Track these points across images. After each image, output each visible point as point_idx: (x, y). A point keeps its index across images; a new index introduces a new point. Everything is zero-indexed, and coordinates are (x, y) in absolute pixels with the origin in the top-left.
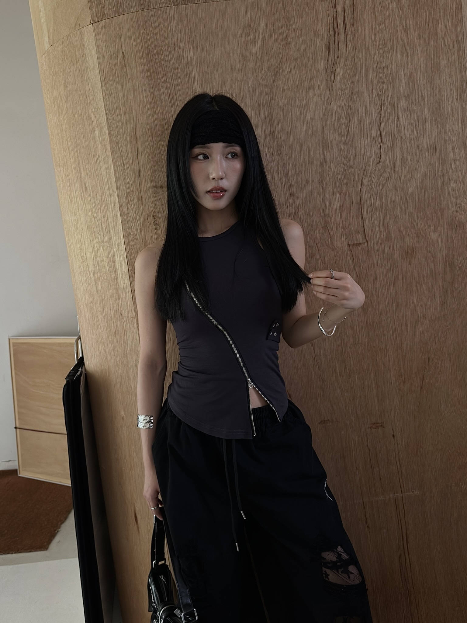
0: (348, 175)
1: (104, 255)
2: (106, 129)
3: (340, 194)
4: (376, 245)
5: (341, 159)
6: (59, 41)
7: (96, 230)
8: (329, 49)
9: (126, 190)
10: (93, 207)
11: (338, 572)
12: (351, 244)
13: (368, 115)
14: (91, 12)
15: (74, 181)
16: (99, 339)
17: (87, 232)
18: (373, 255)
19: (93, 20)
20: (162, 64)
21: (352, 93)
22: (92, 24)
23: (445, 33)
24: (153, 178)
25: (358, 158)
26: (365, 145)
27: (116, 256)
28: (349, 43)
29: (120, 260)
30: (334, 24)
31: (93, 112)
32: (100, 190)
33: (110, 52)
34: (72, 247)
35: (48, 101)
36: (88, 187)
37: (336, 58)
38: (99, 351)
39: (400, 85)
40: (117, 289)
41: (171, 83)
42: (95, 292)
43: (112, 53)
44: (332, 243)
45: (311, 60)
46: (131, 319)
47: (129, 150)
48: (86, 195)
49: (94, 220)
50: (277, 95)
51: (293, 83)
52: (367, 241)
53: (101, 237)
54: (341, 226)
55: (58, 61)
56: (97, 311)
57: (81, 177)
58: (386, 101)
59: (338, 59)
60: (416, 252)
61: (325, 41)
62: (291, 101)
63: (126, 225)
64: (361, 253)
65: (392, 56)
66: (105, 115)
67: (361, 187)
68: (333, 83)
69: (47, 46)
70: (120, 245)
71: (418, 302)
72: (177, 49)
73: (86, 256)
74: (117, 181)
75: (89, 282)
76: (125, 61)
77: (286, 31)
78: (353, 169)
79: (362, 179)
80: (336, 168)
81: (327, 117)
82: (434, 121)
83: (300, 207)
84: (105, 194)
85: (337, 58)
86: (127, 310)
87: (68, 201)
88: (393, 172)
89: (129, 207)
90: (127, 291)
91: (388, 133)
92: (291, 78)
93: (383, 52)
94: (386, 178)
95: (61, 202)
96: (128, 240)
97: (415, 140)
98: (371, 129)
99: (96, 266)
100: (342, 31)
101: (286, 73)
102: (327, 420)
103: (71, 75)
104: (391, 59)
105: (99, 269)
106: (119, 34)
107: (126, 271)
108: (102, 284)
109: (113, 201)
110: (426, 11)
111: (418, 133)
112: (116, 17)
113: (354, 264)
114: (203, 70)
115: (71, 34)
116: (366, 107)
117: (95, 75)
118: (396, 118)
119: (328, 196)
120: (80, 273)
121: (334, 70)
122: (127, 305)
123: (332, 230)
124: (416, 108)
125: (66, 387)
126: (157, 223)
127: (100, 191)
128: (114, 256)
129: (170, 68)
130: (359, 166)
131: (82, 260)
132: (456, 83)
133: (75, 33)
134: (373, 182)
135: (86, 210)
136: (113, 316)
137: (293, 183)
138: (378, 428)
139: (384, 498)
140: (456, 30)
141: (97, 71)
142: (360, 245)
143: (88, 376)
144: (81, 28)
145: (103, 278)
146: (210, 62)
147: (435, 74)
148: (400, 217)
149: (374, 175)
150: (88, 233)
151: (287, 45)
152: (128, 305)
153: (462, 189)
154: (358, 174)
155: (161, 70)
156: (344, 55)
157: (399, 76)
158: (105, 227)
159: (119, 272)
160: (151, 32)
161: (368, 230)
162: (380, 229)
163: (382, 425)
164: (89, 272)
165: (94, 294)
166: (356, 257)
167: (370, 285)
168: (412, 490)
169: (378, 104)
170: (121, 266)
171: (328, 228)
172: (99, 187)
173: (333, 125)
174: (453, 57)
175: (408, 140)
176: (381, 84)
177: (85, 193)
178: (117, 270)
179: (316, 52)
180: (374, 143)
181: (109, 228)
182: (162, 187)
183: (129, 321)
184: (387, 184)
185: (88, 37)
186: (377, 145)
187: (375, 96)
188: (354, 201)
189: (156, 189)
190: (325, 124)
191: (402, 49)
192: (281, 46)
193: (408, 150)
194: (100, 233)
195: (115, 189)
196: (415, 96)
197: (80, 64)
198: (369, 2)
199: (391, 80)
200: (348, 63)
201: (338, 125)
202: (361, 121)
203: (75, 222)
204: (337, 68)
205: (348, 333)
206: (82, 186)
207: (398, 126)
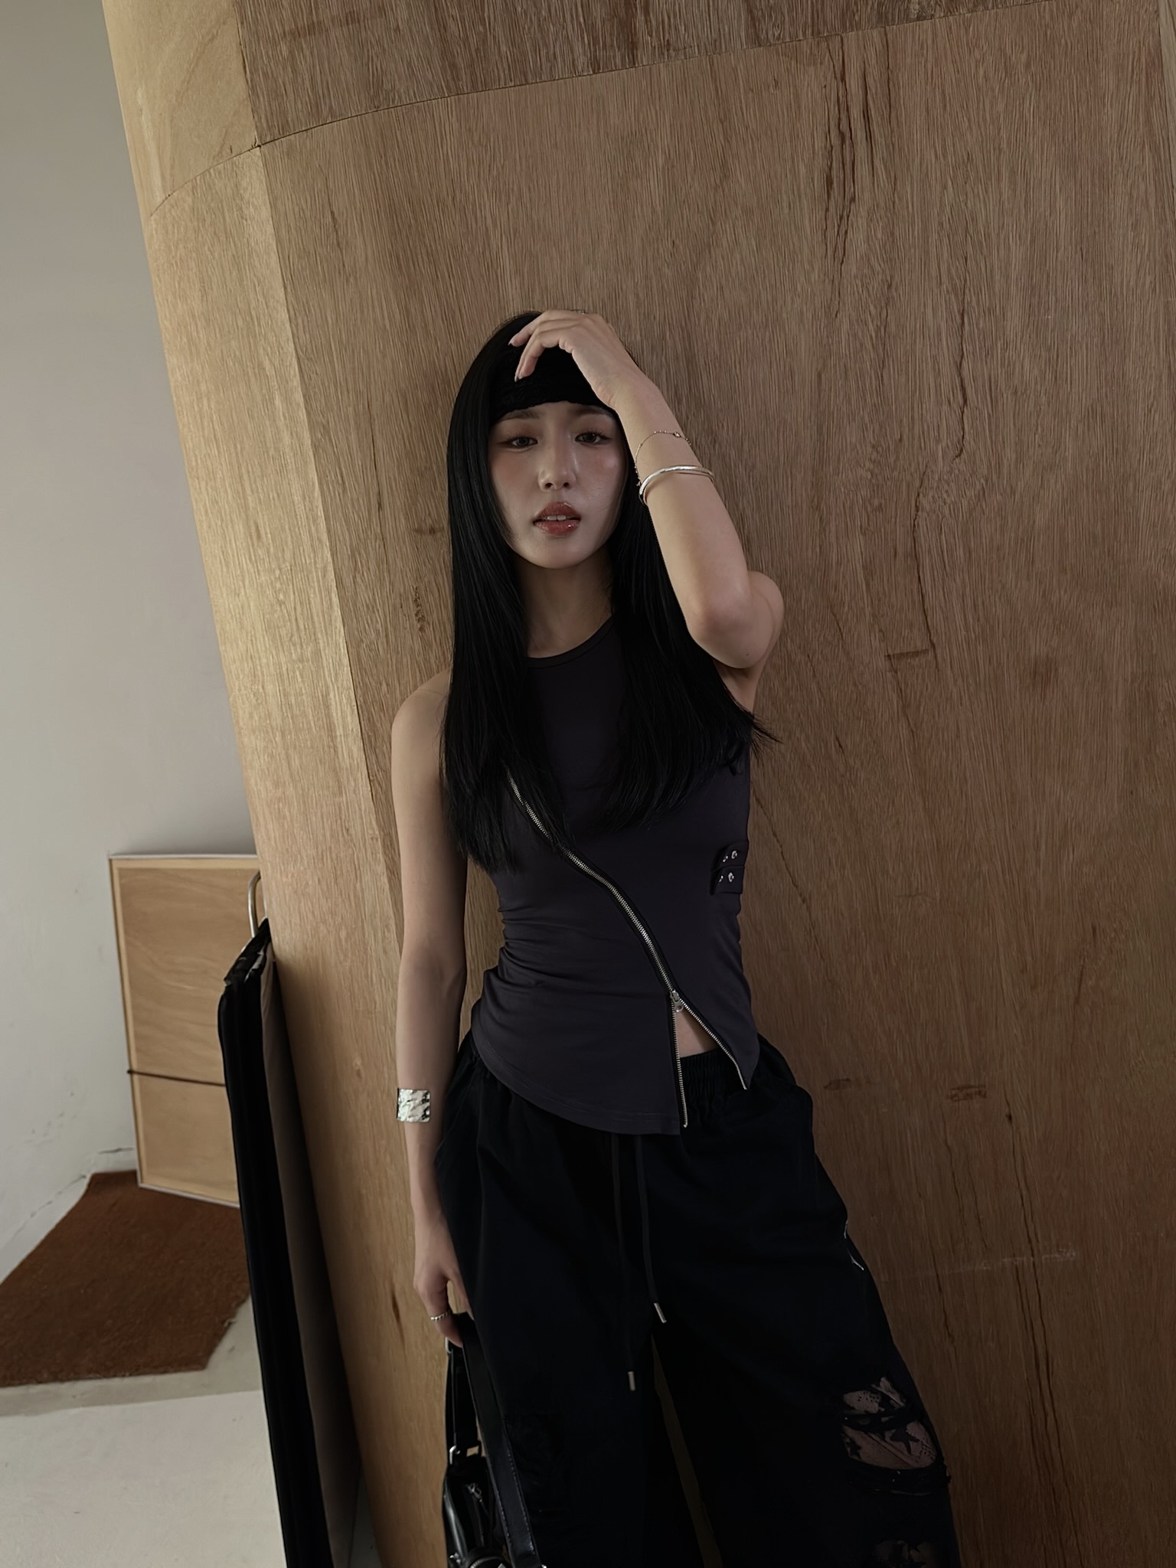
0: (883, 486)
1: (304, 691)
2: (299, 397)
3: (864, 534)
4: (955, 655)
5: (866, 450)
6: (186, 186)
7: (284, 632)
8: (829, 182)
9: (350, 539)
10: (276, 578)
11: (883, 1438)
12: (894, 655)
13: (929, 338)
14: (256, 118)
15: (231, 518)
16: (299, 885)
17: (263, 635)
18: (951, 682)
19: (261, 138)
20: (424, 236)
21: (890, 287)
22: (259, 146)
23: (1121, 127)
24: (411, 510)
25: (906, 446)
26: (924, 412)
27: (332, 694)
28: (877, 162)
29: (341, 704)
30: (840, 119)
32: (290, 540)
33: (303, 212)
34: (233, 667)
35: (167, 323)
36: (262, 532)
37: (847, 204)
38: (300, 915)
39: (1008, 262)
40: (335, 771)
41: (448, 284)
42: (287, 778)
43: (308, 213)
44: (847, 655)
45: (786, 211)
46: (369, 842)
47: (354, 445)
48: (259, 550)
49: (279, 609)
50: (704, 301)
51: (743, 268)
52: (933, 645)
53: (295, 650)
54: (868, 610)
55: (186, 233)
56: (292, 821)
57: (246, 507)
58: (974, 303)
59: (852, 203)
60: (1056, 671)
61: (820, 162)
63: (352, 621)
64: (920, 676)
65: (986, 191)
66: (295, 360)
67: (916, 515)
68: (841, 264)
69: (159, 197)
70: (339, 669)
71: (1064, 790)
72: (461, 200)
73: (265, 693)
74: (329, 516)
75: (272, 752)
76: (337, 233)
77: (723, 143)
78: (896, 473)
79: (918, 495)
80: (852, 470)
81: (827, 347)
82: (1097, 346)
84: (301, 548)
85: (850, 203)
86: (358, 819)
87: (220, 560)
88: (994, 476)
89: (359, 580)
91: (980, 381)
92: (738, 257)
93: (966, 183)
94: (977, 492)
95: (206, 563)
96: (359, 656)
97: (1048, 397)
98: (938, 374)
99: (287, 716)
100: (860, 134)
101: (725, 244)
102: (843, 1080)
103: (216, 269)
104: (984, 198)
105: (293, 723)
106: (321, 169)
107: (354, 730)
108: (300, 758)
109: (320, 566)
111: (1056, 378)
112: (313, 130)
113: (903, 701)
114: (522, 249)
116: (924, 321)
117: (269, 266)
118: (1000, 344)
119: (833, 540)
120: (254, 731)
121: (842, 233)
122: (360, 809)
123: (847, 621)
124: (1049, 317)
125: (225, 999)
126: (423, 616)
127: (290, 543)
128: (328, 694)
129: (444, 246)
130: (910, 464)
131: (257, 700)
132: (1149, 250)
133: (221, 167)
134: (945, 504)
135: (261, 585)
136: (328, 834)
137: (748, 512)
138: (971, 1098)
139: (989, 1267)
140: (1148, 121)
141: (275, 259)
142: (917, 656)
143: (278, 971)
144: (233, 155)
145: (302, 745)
146: (539, 226)
147: (1097, 231)
148: (1016, 586)
149: (948, 485)
150: (266, 639)
151: (725, 177)
152: (363, 808)
154: (909, 484)
155: (424, 251)
156: (867, 195)
157: (1005, 239)
158: (305, 626)
159: (339, 732)
160: (397, 163)
161: (936, 619)
162: (965, 616)
163: (980, 1093)
164: (272, 728)
165: (284, 782)
166: (906, 684)
167: (944, 754)
168: (1058, 1247)
169: (954, 312)
170: (344, 718)
171: (835, 615)
172: (288, 531)
173: (843, 367)
174: (1142, 187)
175: (1032, 396)
176: (961, 262)
177: (256, 544)
178: (335, 726)
179: (799, 189)
180: (945, 407)
181: (314, 627)
182: (432, 531)
183: (364, 845)
184: (981, 506)
185: (250, 178)
186: (955, 412)
187: (948, 291)
188: (900, 550)
189: (419, 536)
190: (824, 365)
191: (1013, 172)
192: (713, 180)
193: (1033, 421)
194: (293, 639)
195: (325, 537)
196: (1047, 286)
197: (234, 242)
198: (926, 61)
199: (985, 250)
200: (878, 215)
201: (855, 366)
202: (914, 353)
203: (237, 611)
204: (850, 228)
205: (891, 870)
206: (249, 526)
207: (1006, 362)
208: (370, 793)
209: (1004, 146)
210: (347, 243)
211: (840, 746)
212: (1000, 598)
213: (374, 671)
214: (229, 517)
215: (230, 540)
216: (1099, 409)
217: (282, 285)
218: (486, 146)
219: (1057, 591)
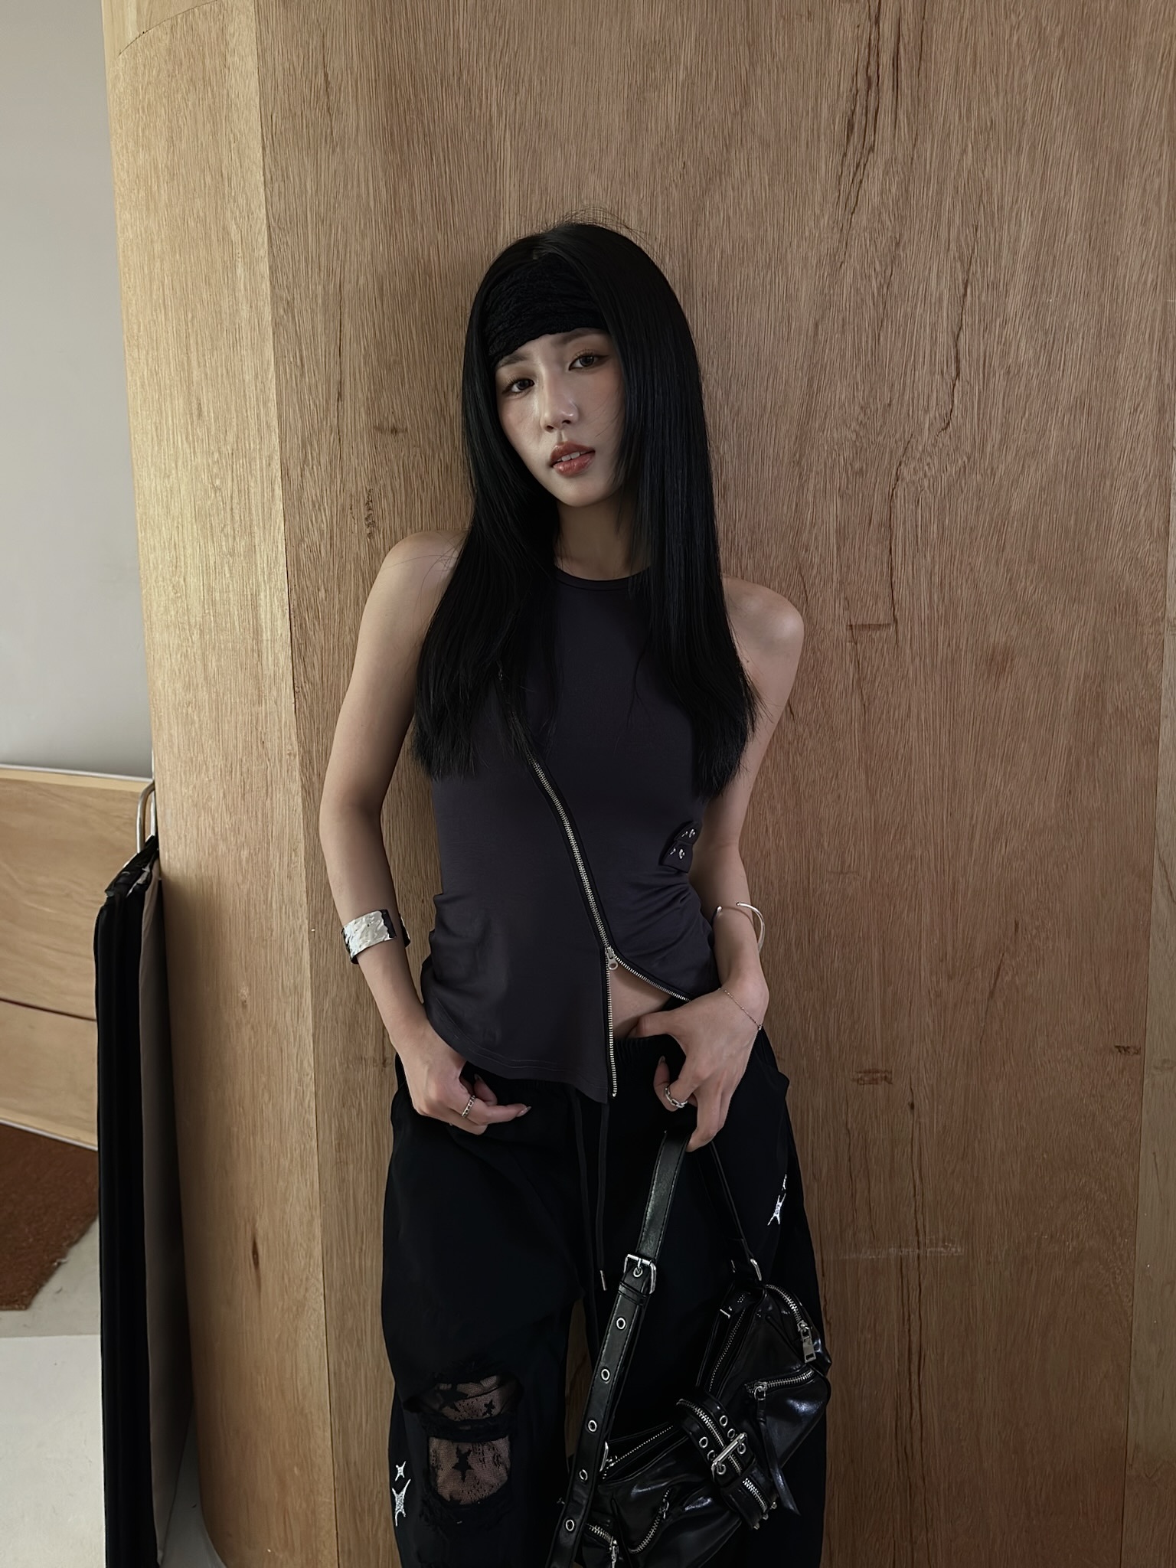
0: (866, 451)
1: (231, 588)
2: (264, 268)
3: (841, 497)
4: (916, 633)
5: (854, 409)
6: (165, 24)
7: (216, 522)
8: (850, 126)
9: (303, 428)
10: (214, 462)
12: (856, 625)
13: (931, 304)
15: (170, 390)
16: (201, 798)
17: (192, 525)
18: (908, 659)
20: (423, 115)
21: (898, 244)
23: (1144, 117)
24: (373, 405)
25: (895, 412)
26: (917, 379)
27: (262, 595)
28: (902, 116)
29: (271, 605)
30: (869, 63)
32: (235, 420)
34: (152, 556)
35: (124, 175)
36: (205, 409)
37: (866, 152)
38: (198, 829)
39: (1017, 239)
40: (257, 679)
41: (442, 166)
42: (201, 680)
43: (299, 72)
45: (804, 148)
46: (286, 757)
47: (319, 325)
48: (198, 431)
49: (213, 495)
50: (709, 230)
52: (896, 621)
53: (227, 541)
54: (836, 576)
55: (158, 76)
56: (200, 727)
57: (190, 382)
58: (979, 275)
59: (871, 155)
60: (1012, 660)
61: (844, 105)
62: (743, 248)
63: (294, 517)
64: (879, 651)
65: (1005, 163)
66: (264, 228)
67: (895, 484)
68: (852, 213)
69: (131, 33)
70: (274, 568)
72: (466, 82)
73: (186, 585)
74: (283, 403)
75: (187, 651)
76: (328, 98)
77: (748, 69)
78: (880, 438)
79: (900, 465)
80: (837, 429)
81: (828, 297)
82: (1093, 337)
83: (740, 519)
84: (247, 433)
85: (869, 151)
86: (277, 734)
87: (153, 439)
88: (977, 456)
89: (307, 473)
90: (283, 685)
91: (975, 356)
92: (749, 190)
93: (985, 150)
94: (958, 469)
95: (135, 438)
96: (298, 555)
97: (1040, 382)
98: (934, 342)
99: (209, 613)
100: (887, 83)
101: (737, 174)
103: (188, 118)
104: (1002, 169)
105: (215, 622)
106: (319, 25)
107: (283, 635)
108: (219, 660)
109: (265, 453)
110: (1100, 58)
111: (1049, 363)
113: (859, 673)
114: (526, 145)
115: (196, 10)
116: (928, 285)
117: (249, 124)
118: (999, 318)
119: (811, 499)
120: (168, 627)
121: (857, 181)
122: (280, 721)
123: (813, 584)
124: (1051, 301)
125: (105, 913)
126: (374, 522)
127: (234, 424)
128: (258, 593)
129: (443, 126)
130: (896, 431)
131: (175, 594)
132: (1156, 247)
133: (206, 7)
134: (925, 476)
135: (196, 469)
136: (240, 745)
137: (728, 458)
138: (877, 1083)
139: (874, 1257)
141: (256, 116)
142: (879, 629)
143: (164, 888)
145: (223, 647)
146: (546, 126)
147: (1107, 220)
148: (984, 570)
149: (931, 458)
150: (195, 527)
151: (745, 104)
152: (284, 724)
153: (1144, 514)
154: (892, 452)
155: (420, 128)
157: (1017, 214)
158: (240, 516)
159: (266, 636)
160: (403, 29)
161: (902, 593)
162: (931, 594)
163: (885, 1078)
164: (190, 625)
165: (197, 685)
166: (865, 658)
167: (893, 732)
168: (944, 1242)
169: (958, 280)
170: (273, 620)
171: (803, 578)
172: (233, 411)
173: (841, 322)
174: (1157, 181)
175: (1024, 378)
176: (971, 229)
177: (195, 423)
178: (262, 631)
179: (819, 129)
180: (938, 377)
181: (251, 521)
182: (394, 431)
183: (280, 761)
184: (960, 484)
185: (240, 23)
186: (947, 384)
187: (954, 258)
188: (875, 519)
189: (379, 434)
190: (822, 317)
191: (1033, 147)
192: (732, 106)
193: (1022, 403)
194: (225, 530)
195: (275, 423)
196: (1052, 270)
197: (212, 91)
198: (962, 18)
199: (996, 224)
200: (895, 169)
201: (854, 320)
202: (913, 317)
203: (165, 494)
204: (865, 179)
205: (826, 844)
206: (190, 403)
207: (1003, 340)
208: (293, 705)
209: (1028, 117)
210: (338, 110)
212: (967, 581)
213: (313, 575)
214: (168, 392)
215: (167, 417)
216: (1087, 401)
217: (260, 146)
218: (501, 27)
219: (1024, 580)
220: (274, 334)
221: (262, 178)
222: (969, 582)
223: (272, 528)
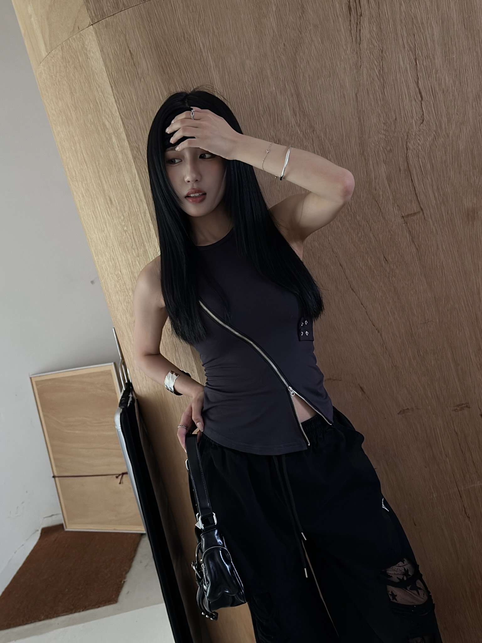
0: (391, 141)
2: (124, 136)
3: (385, 163)
4: (432, 212)
5: (381, 126)
6: (58, 47)
7: (128, 245)
8: (350, 8)
10: (122, 220)
12: (405, 216)
13: (403, 72)
14: (89, 12)
15: (96, 196)
17: (118, 248)
18: (431, 224)
19: (92, 22)
20: (173, 56)
21: (382, 52)
22: (92, 25)
25: (399, 121)
26: (405, 105)
31: (107, 119)
32: (127, 201)
33: (116, 52)
34: (103, 266)
35: (53, 112)
36: (113, 200)
37: (359, 17)
39: (433, 35)
41: (186, 75)
43: (118, 52)
44: (384, 218)
45: (332, 23)
48: (112, 209)
49: (125, 234)
50: (301, 68)
51: (316, 52)
52: (422, 209)
53: (135, 251)
54: (391, 197)
55: (60, 69)
57: (104, 191)
58: (420, 55)
59: (361, 17)
60: (477, 213)
62: (317, 72)
64: (418, 224)
66: (120, 120)
67: (407, 152)
68: (360, 45)
69: (44, 54)
72: (187, 37)
73: (122, 274)
75: (128, 300)
76: (133, 60)
78: (396, 135)
79: (407, 143)
80: (376, 135)
81: (358, 82)
82: (476, 67)
84: (133, 205)
87: (93, 217)
88: (439, 130)
91: (427, 89)
92: (313, 47)
94: (432, 138)
95: (84, 219)
97: (458, 92)
98: (408, 87)
101: (307, 41)
102: (407, 409)
103: (77, 83)
104: (419, 7)
106: (122, 32)
109: (142, 211)
111: (460, 83)
112: (117, 14)
113: (411, 236)
114: (217, 55)
116: (399, 65)
117: (103, 79)
118: (434, 71)
119: (372, 167)
120: (118, 293)
121: (358, 31)
123: (382, 203)
124: (454, 56)
125: (123, 415)
127: (127, 203)
129: (183, 59)
130: (401, 130)
131: (118, 278)
133: (74, 37)
134: (419, 145)
135: (115, 225)
138: (464, 409)
141: (105, 75)
142: (415, 215)
144: (80, 30)
146: (224, 45)
148: (455, 178)
149: (419, 136)
151: (303, 12)
154: (402, 139)
155: (173, 62)
156: (367, 12)
157: (430, 25)
158: (138, 240)
160: (156, 24)
161: (422, 197)
162: (434, 193)
163: (467, 406)
164: (127, 290)
166: (412, 229)
167: (433, 257)
169: (412, 59)
171: (377, 202)
172: (125, 198)
173: (366, 90)
175: (451, 93)
176: (412, 37)
177: (110, 207)
179: (337, 13)
180: (413, 102)
181: (143, 240)
184: (435, 144)
185: (90, 39)
186: (418, 104)
187: (408, 50)
188: (402, 168)
190: (358, 90)
192: (298, 14)
193: (453, 103)
194: (133, 247)
195: (143, 198)
196: (451, 44)
197: (85, 70)
199: (422, 31)
200: (373, 20)
201: (371, 89)
202: (397, 80)
203: (104, 239)
204: (361, 28)
205: (415, 312)
206: (106, 199)
207: (438, 78)
210: (138, 63)
211: (386, 260)
212: (448, 184)
214: (95, 197)
215: (97, 207)
217: (110, 86)
218: (196, 12)
219: (473, 177)
220: (134, 162)
221: (114, 99)
222: (450, 184)
223: (152, 241)
